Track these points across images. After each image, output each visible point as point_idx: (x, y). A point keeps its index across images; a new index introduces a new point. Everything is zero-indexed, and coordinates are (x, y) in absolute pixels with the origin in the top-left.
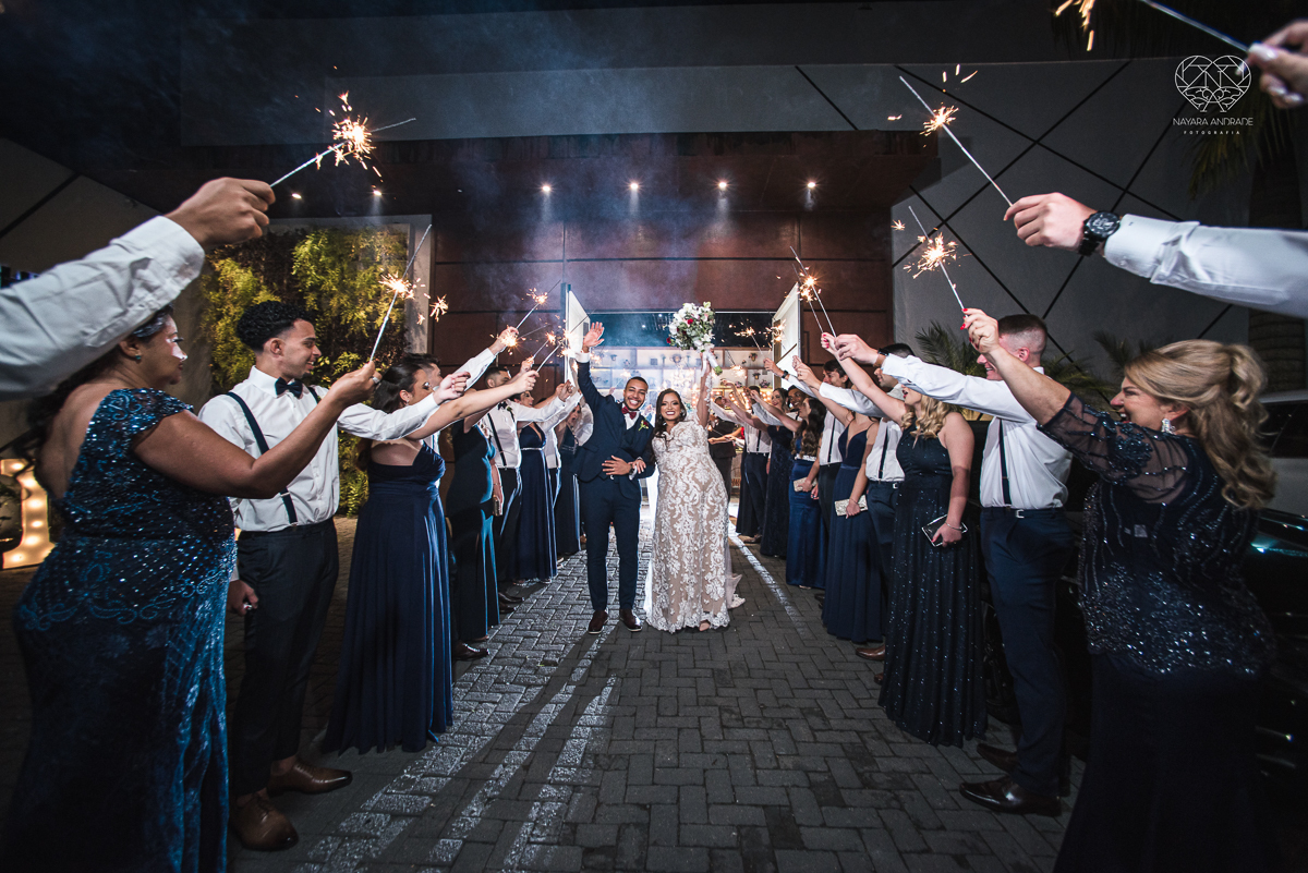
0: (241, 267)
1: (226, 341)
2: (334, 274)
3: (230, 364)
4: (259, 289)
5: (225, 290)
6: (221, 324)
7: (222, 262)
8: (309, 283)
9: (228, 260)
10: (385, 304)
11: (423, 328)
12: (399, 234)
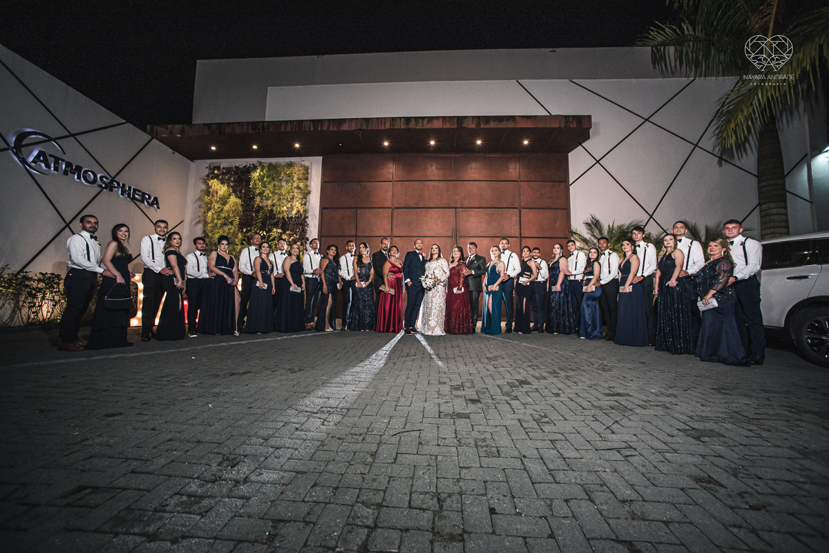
0: (222, 184)
1: (212, 222)
2: (270, 187)
3: (214, 234)
4: (230, 195)
5: (213, 196)
6: (210, 214)
7: (212, 181)
8: (258, 192)
9: (215, 180)
10: (297, 203)
11: (315, 216)
12: (305, 167)
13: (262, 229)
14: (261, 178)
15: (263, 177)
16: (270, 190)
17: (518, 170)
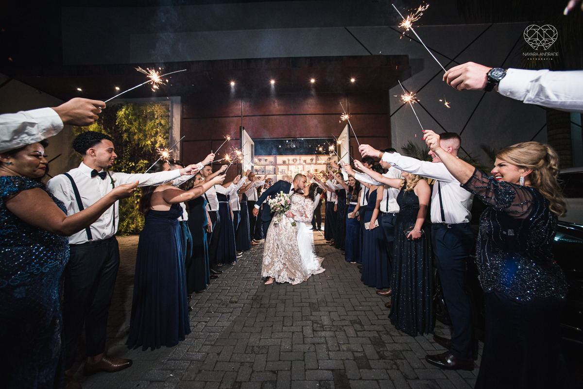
2: (136, 124)
8: (124, 128)
10: (160, 138)
11: (177, 148)
12: (166, 105)
13: (131, 160)
14: (126, 116)
15: (128, 115)
16: (135, 127)
17: (347, 104)
